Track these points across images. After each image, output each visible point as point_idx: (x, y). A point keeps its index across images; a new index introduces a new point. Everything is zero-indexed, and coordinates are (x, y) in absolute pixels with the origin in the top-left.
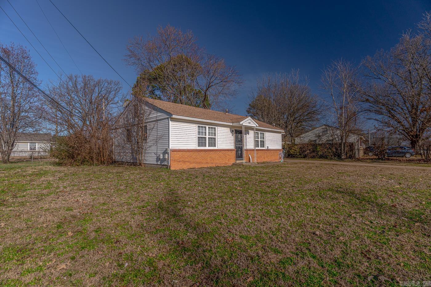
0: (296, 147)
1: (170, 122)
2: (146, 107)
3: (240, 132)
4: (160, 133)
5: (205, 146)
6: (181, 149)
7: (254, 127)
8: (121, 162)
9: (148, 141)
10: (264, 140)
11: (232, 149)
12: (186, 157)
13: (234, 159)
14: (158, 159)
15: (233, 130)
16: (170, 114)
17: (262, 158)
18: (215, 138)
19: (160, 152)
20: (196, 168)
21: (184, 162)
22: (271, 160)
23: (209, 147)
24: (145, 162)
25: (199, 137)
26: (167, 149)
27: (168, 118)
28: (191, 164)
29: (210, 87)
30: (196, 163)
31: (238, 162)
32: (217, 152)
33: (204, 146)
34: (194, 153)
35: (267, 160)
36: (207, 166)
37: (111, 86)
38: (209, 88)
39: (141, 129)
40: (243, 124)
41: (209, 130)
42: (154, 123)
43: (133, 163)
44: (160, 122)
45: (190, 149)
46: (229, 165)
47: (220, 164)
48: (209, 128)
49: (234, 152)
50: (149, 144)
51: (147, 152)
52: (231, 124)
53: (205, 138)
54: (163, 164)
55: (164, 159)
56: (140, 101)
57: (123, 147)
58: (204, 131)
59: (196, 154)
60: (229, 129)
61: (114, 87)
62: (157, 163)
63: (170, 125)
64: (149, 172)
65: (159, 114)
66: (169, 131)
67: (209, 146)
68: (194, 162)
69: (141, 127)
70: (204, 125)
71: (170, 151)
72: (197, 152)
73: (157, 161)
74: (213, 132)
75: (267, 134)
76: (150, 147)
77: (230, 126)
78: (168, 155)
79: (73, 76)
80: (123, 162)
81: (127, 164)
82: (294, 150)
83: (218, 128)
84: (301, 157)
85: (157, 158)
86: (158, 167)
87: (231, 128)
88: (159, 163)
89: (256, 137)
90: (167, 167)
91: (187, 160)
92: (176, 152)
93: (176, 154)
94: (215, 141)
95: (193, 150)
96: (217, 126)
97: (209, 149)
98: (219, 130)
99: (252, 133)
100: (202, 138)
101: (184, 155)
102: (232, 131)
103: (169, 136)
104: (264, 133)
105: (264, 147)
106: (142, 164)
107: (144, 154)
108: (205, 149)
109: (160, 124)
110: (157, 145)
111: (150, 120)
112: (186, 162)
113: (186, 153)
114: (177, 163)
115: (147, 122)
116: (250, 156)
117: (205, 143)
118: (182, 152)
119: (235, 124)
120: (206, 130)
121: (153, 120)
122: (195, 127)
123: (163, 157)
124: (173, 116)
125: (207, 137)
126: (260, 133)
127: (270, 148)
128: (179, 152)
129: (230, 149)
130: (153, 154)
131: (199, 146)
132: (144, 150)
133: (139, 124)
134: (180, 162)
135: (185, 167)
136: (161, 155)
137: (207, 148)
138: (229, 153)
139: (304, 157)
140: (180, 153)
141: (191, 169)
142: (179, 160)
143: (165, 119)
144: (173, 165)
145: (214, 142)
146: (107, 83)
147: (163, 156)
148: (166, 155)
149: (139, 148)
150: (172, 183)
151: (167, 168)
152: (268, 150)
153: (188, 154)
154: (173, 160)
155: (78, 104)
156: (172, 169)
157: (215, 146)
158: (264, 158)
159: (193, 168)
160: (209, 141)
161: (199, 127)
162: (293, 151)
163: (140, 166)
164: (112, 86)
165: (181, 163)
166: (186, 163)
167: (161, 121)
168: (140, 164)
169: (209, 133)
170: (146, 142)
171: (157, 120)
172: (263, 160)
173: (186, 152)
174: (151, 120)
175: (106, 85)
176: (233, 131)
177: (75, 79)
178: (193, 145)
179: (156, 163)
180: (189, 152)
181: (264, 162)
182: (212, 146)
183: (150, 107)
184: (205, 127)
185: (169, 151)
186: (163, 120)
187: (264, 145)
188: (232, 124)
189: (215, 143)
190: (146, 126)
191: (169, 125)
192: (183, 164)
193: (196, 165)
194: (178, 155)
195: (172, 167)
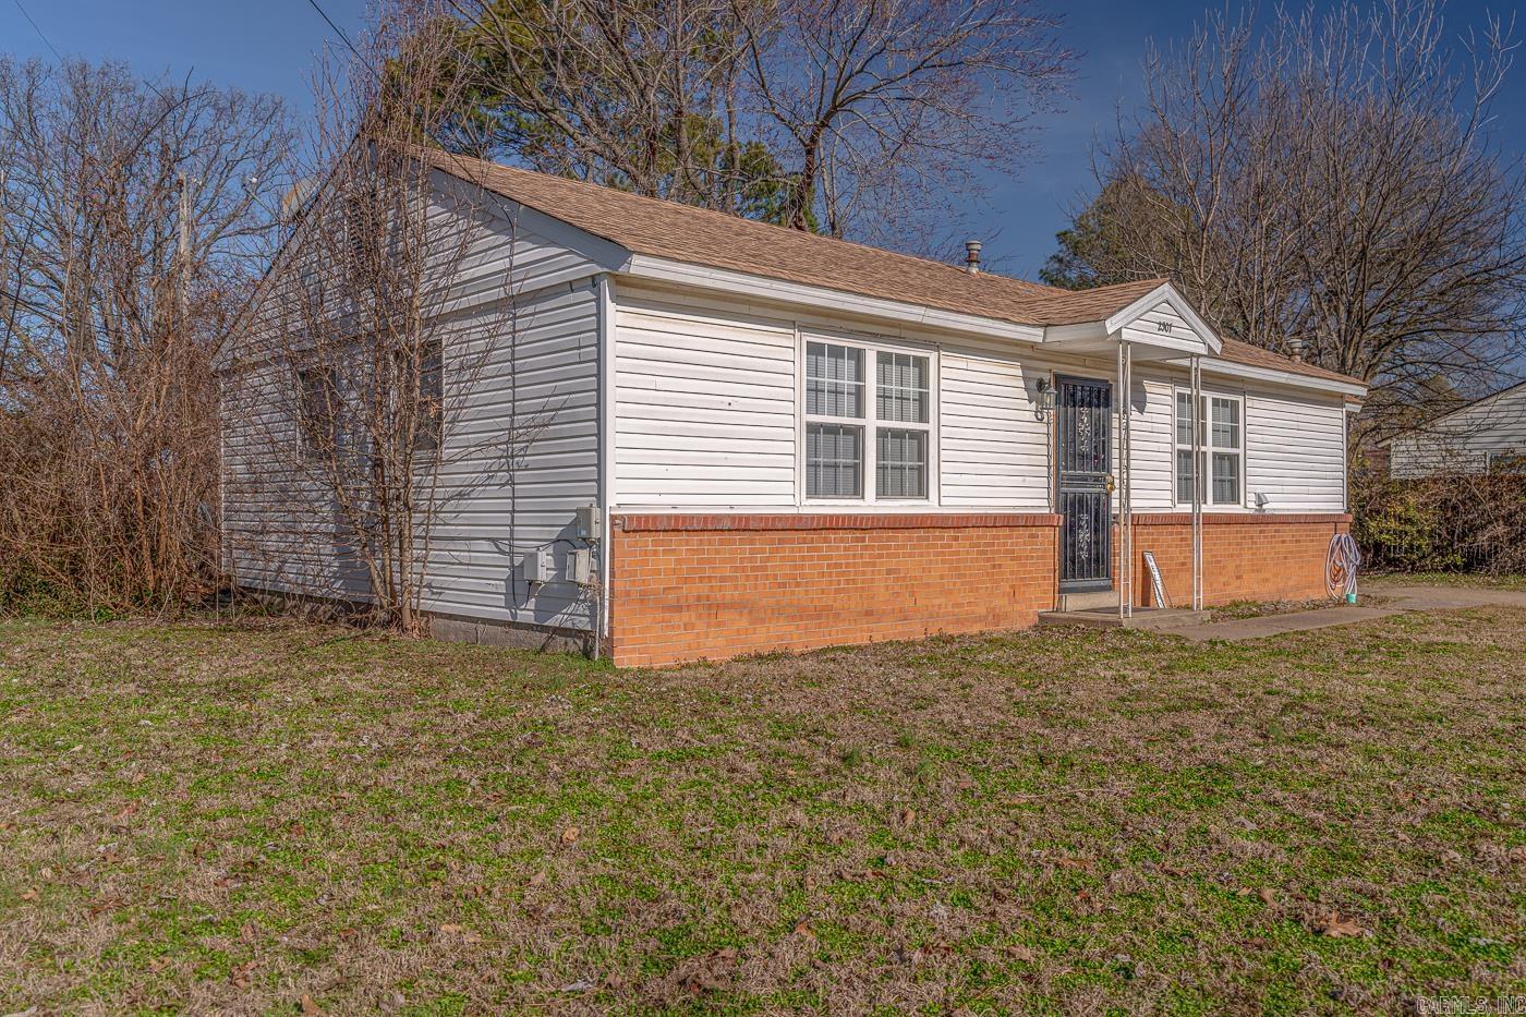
0: (1412, 501)
1: (610, 306)
2: (433, 210)
3: (1099, 396)
4: (532, 396)
5: (857, 491)
6: (692, 517)
7: (1192, 355)
8: (270, 593)
9: (446, 454)
10: (1240, 451)
11: (1035, 516)
12: (727, 571)
13: (1048, 585)
14: (521, 588)
15: (1046, 377)
16: (609, 249)
17: (1222, 580)
18: (920, 437)
19: (535, 534)
20: (797, 651)
21: (713, 608)
22: (1281, 585)
23: (882, 503)
24: (427, 604)
25: (813, 429)
26: (584, 514)
27: (594, 282)
28: (763, 621)
29: (842, 104)
30: (793, 618)
31: (1074, 603)
32: (938, 533)
33: (846, 495)
34: (781, 541)
36: (866, 635)
37: (232, 131)
38: (835, 108)
39: (401, 370)
40: (1127, 335)
41: (883, 378)
42: (492, 318)
43: (347, 607)
44: (530, 309)
45: (754, 517)
46: (1018, 627)
48: (884, 359)
49: (1049, 539)
50: (456, 474)
51: (439, 531)
52: (1036, 335)
53: (856, 433)
54: (553, 622)
55: (568, 590)
56: (393, 164)
57: (283, 496)
58: (847, 383)
59: (792, 550)
60: (1019, 372)
61: (250, 133)
62: (514, 616)
63: (612, 333)
64: (459, 690)
65: (527, 253)
66: (600, 375)
67: (882, 493)
68: (778, 612)
69: (397, 354)
70: (850, 334)
71: (612, 525)
72: (803, 535)
73: (513, 599)
74: (912, 390)
75: (1258, 414)
76: (461, 496)
77: (1028, 352)
78: (598, 556)
79: (16, 70)
80: (280, 594)
81: (307, 608)
82: (1399, 518)
83: (943, 363)
84: (1446, 569)
85: (512, 581)
86: (519, 642)
87: (1028, 363)
88: (526, 615)
89: (1189, 429)
90: (588, 646)
91: (730, 594)
92: (650, 538)
93: (655, 553)
94: (922, 454)
95: (776, 518)
96: (938, 348)
97: (886, 516)
98: (955, 378)
99: (1162, 398)
100: (832, 430)
101: (709, 561)
102: (1033, 385)
103: (600, 419)
104: (1241, 399)
105: (1235, 499)
106: (407, 613)
107: (418, 543)
108: (855, 517)
109: (538, 328)
110: (512, 482)
111: (464, 303)
112: (725, 606)
113: (721, 542)
114: (659, 616)
115: (443, 319)
116: (1152, 564)
117: (857, 471)
118: (696, 538)
119: (1062, 337)
120: (859, 374)
121: (484, 297)
122: (789, 354)
123: (560, 577)
124: (636, 260)
125: (871, 422)
126: (1216, 402)
127: (1274, 506)
128: (673, 537)
129: (1027, 517)
130: (486, 546)
131: (813, 491)
132: (417, 517)
133: (386, 332)
134: (678, 609)
135: (719, 643)
136: (545, 559)
137: (870, 504)
138: (1017, 540)
139: (1468, 568)
140: (683, 545)
141: (759, 657)
142: (671, 596)
143: (571, 286)
144: (633, 631)
145: (850, 461)
146: (210, 110)
147: (561, 566)
148: (583, 556)
149: (384, 503)
150: (658, 831)
151: (587, 654)
152: (1261, 520)
153: (740, 547)
154: (628, 593)
155: (46, 234)
156: (625, 659)
157: (922, 491)
158: (1239, 577)
159: (774, 657)
160: (882, 453)
161: (814, 350)
162: (1393, 524)
163: (394, 631)
164: (242, 125)
165: (686, 617)
166: (724, 616)
167: (541, 307)
168: (395, 619)
169: (883, 396)
170: (434, 462)
171: (515, 301)
172: (1230, 590)
173: (727, 536)
174: (473, 300)
175: (206, 119)
176: (1041, 385)
177: (22, 85)
178: (776, 485)
179: (504, 614)
180: (746, 535)
181: (1236, 604)
182: (901, 493)
183: (460, 209)
184: (858, 356)
185: (603, 531)
186: (558, 295)
187: (1234, 485)
188: (1040, 332)
189: (921, 473)
190: (436, 344)
191: (600, 329)
192: (701, 627)
193: (798, 627)
194: (665, 560)
195: (624, 651)
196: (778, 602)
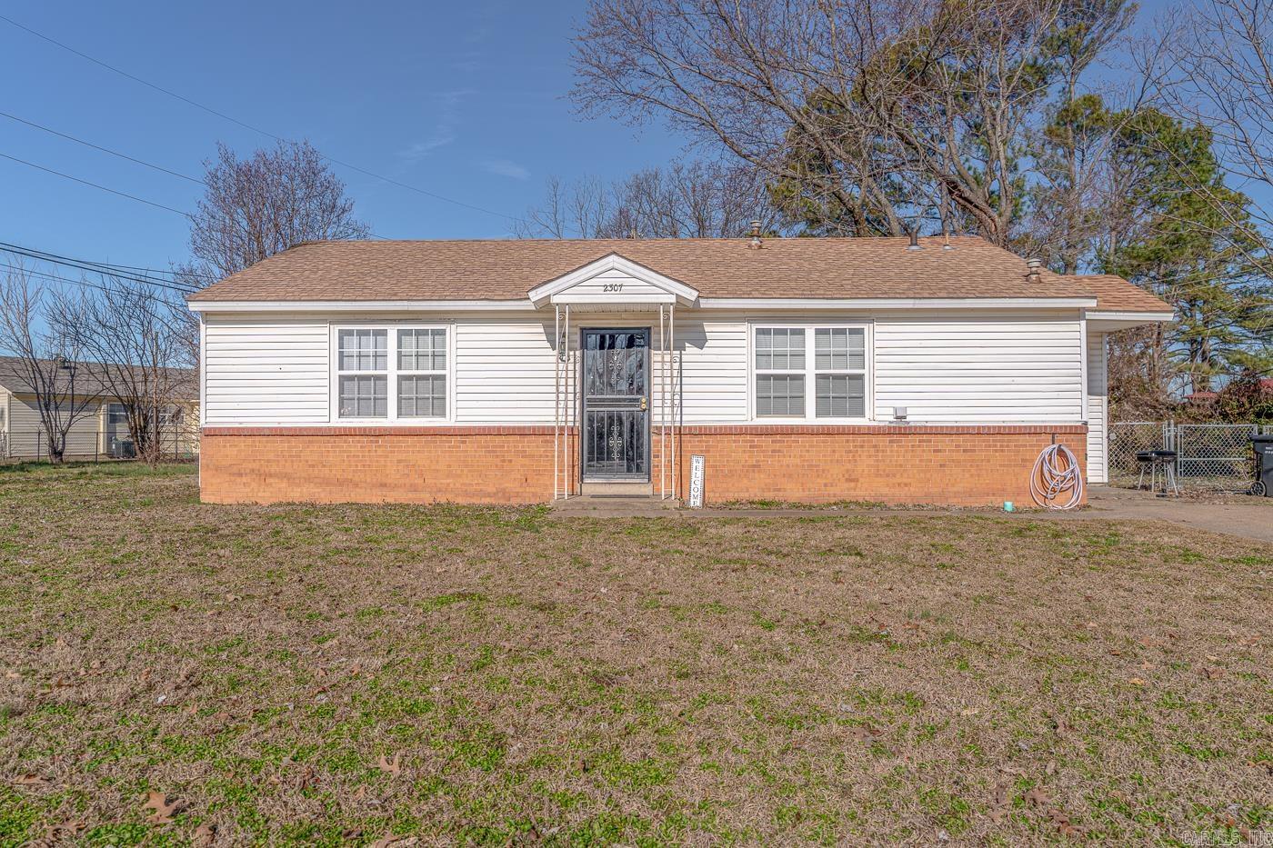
10: (865, 371)
12: (271, 456)
15: (569, 331)
21: (263, 476)
23: (402, 420)
28: (298, 485)
30: (320, 484)
34: (311, 442)
35: (885, 490)
40: (555, 300)
41: (405, 345)
47: (466, 494)
48: (404, 333)
53: (383, 378)
58: (375, 350)
68: (309, 480)
70: (374, 322)
74: (433, 350)
83: (460, 330)
87: (550, 323)
91: (275, 469)
93: (225, 446)
96: (453, 324)
100: (364, 378)
101: (259, 451)
104: (867, 326)
105: (856, 412)
112: (271, 476)
114: (228, 478)
116: (698, 465)
120: (385, 345)
122: (323, 338)
125: (392, 372)
126: (821, 331)
127: (918, 416)
129: (536, 429)
134: (240, 475)
135: (266, 495)
137: (392, 420)
138: (529, 444)
140: (242, 443)
142: (235, 468)
144: (212, 484)
152: (900, 431)
153: (281, 445)
156: (204, 498)
165: (244, 480)
166: (270, 480)
169: (406, 356)
172: (834, 490)
178: (320, 410)
182: (424, 413)
192: (254, 485)
193: (324, 490)
194: (231, 451)
195: (206, 494)
196: (309, 475)
